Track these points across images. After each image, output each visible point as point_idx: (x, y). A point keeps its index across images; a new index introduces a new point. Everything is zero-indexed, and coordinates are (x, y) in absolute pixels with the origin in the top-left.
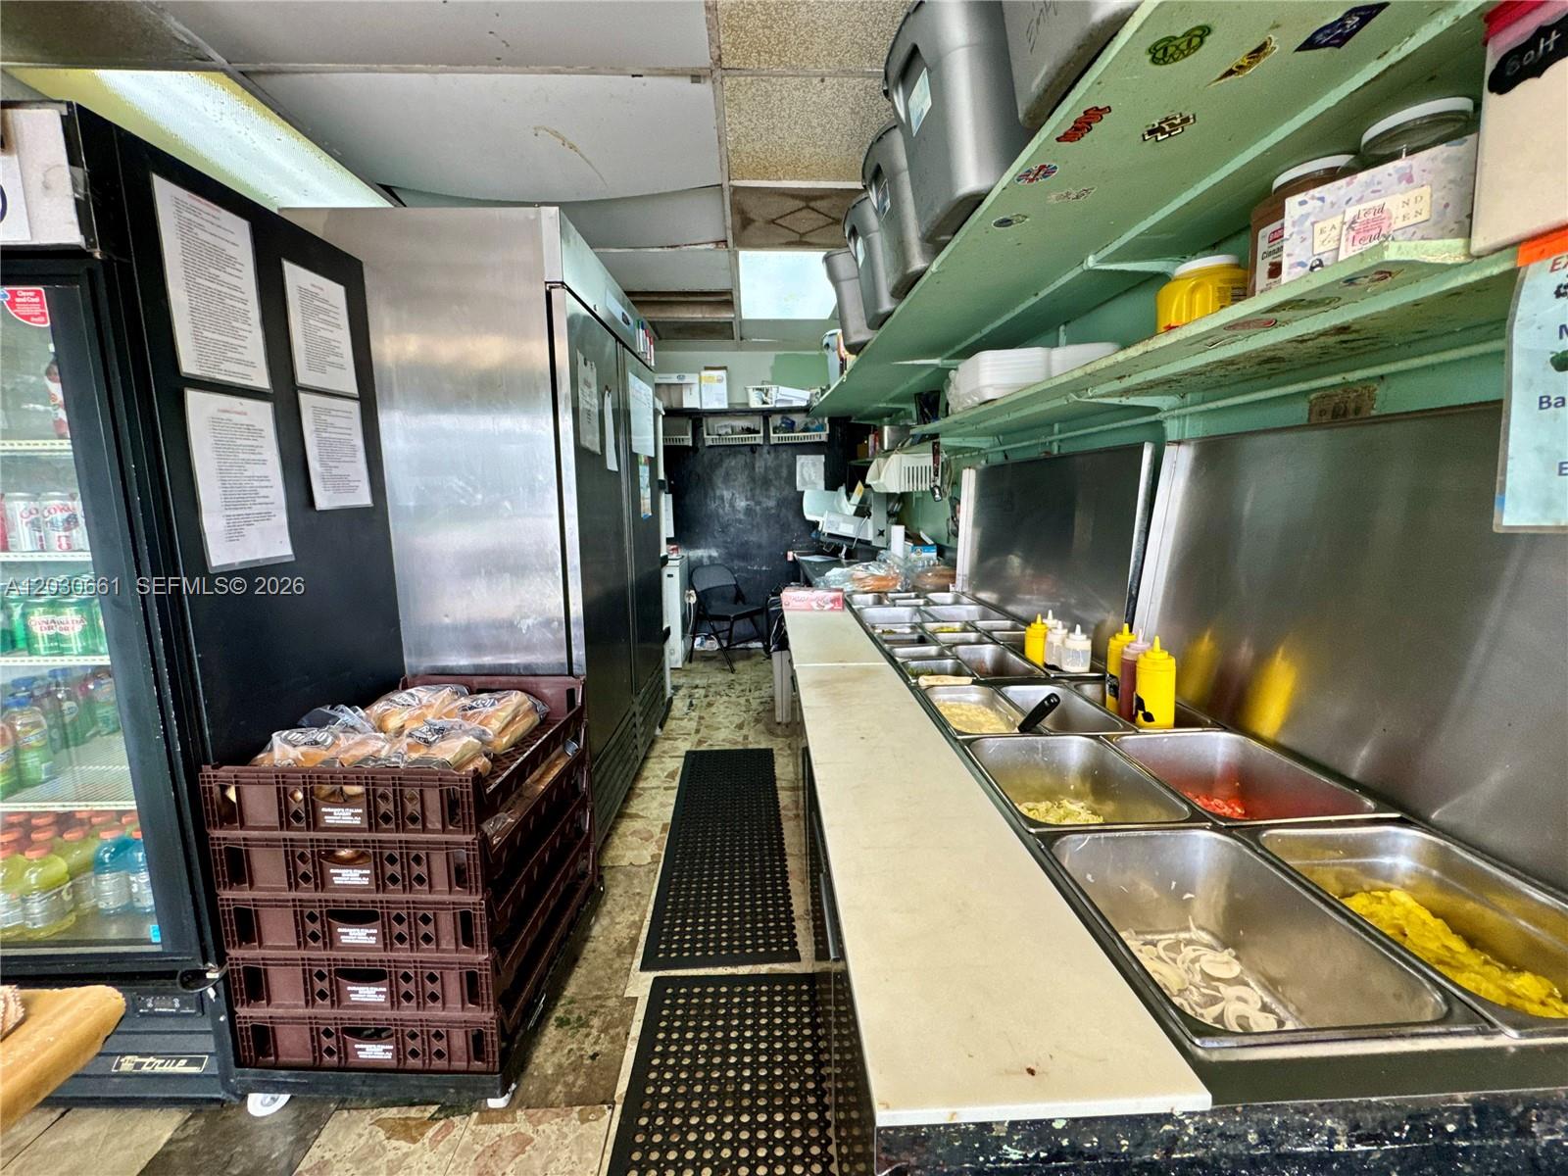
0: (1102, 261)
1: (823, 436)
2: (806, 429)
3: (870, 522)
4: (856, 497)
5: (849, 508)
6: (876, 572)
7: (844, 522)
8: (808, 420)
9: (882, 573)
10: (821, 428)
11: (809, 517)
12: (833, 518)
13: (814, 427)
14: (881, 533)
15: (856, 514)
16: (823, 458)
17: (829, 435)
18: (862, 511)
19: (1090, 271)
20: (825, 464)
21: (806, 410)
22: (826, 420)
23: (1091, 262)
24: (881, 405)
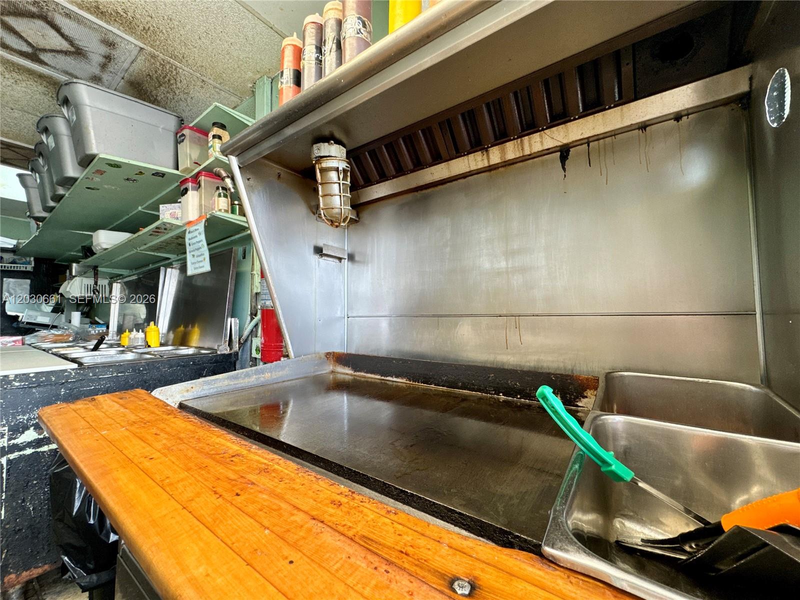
0: (143, 209)
2: (14, 262)
3: (63, 316)
5: (48, 309)
6: (56, 333)
7: (41, 316)
8: (15, 257)
9: (60, 333)
10: (29, 263)
11: (9, 313)
12: (32, 313)
13: (21, 262)
15: (53, 311)
16: (29, 281)
17: (34, 268)
18: (58, 309)
19: (140, 211)
20: (31, 285)
21: (13, 251)
22: (32, 259)
23: (140, 208)
24: (72, 253)
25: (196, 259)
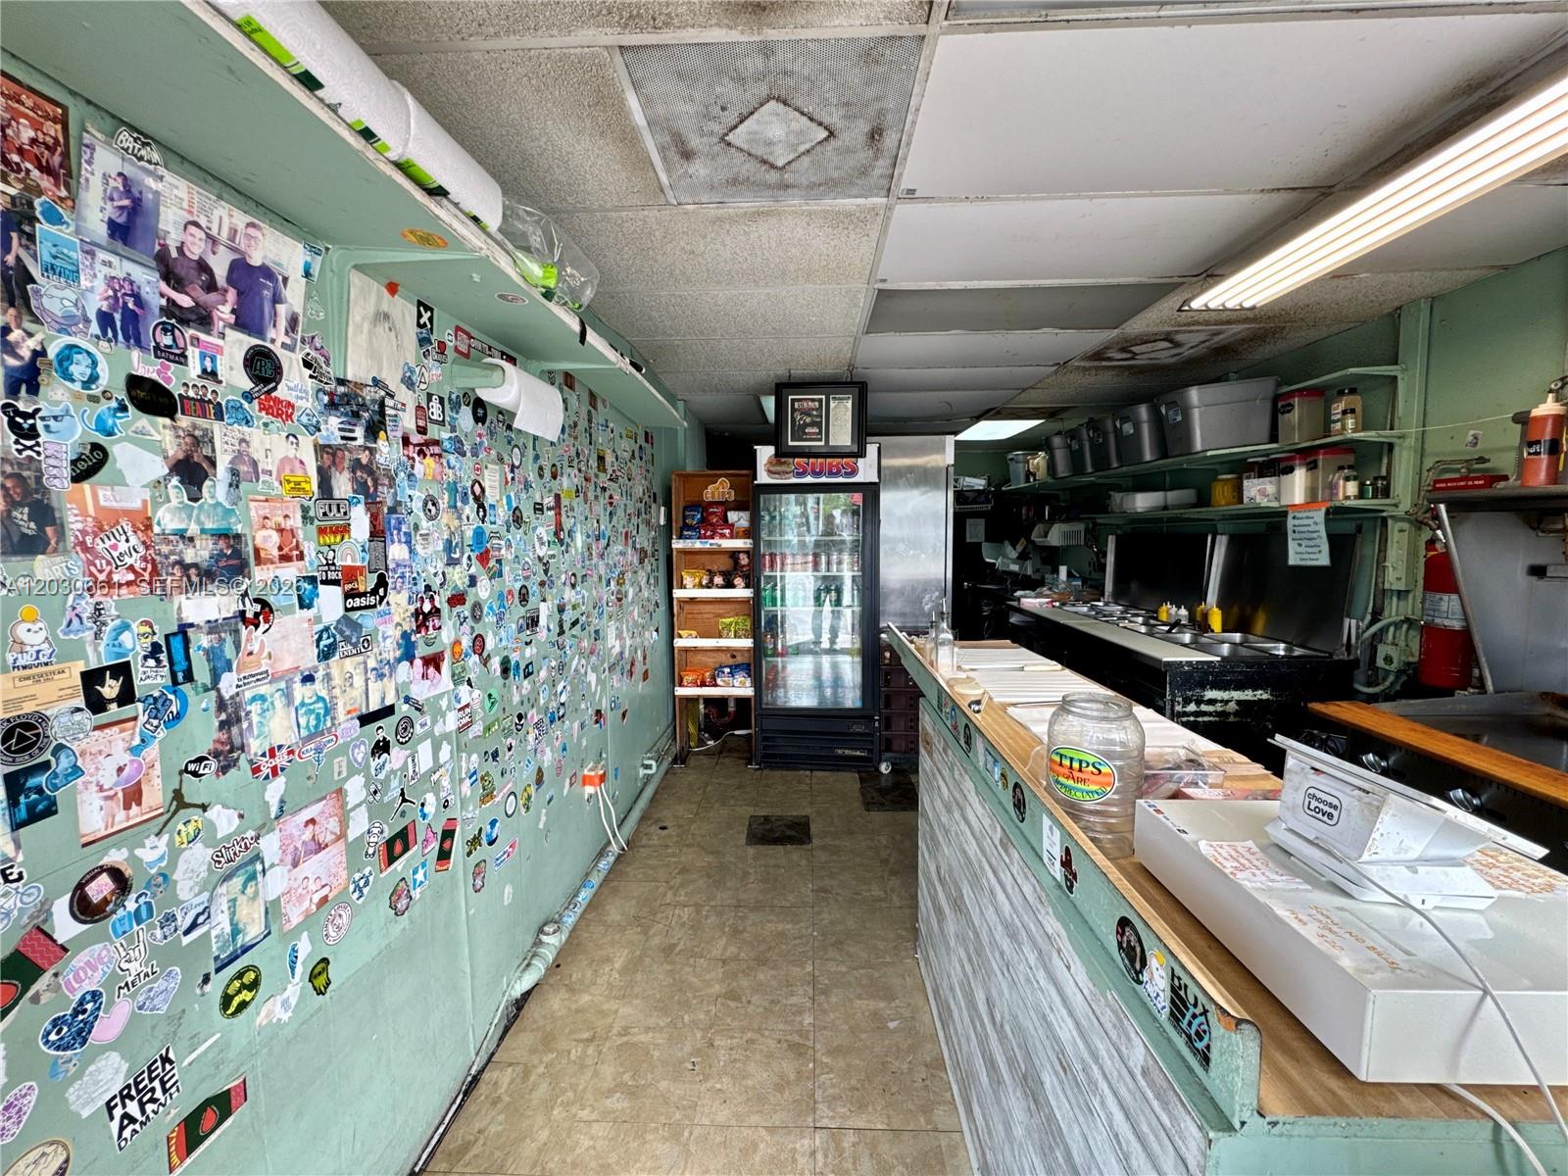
1: (989, 507)
2: (975, 502)
3: (1029, 563)
4: (1020, 548)
5: (1014, 554)
7: (1012, 563)
8: (977, 495)
11: (987, 560)
12: (1004, 561)
13: (980, 500)
14: (1038, 570)
16: (984, 521)
17: (992, 508)
20: (985, 525)
22: (990, 495)
25: (1303, 549)
